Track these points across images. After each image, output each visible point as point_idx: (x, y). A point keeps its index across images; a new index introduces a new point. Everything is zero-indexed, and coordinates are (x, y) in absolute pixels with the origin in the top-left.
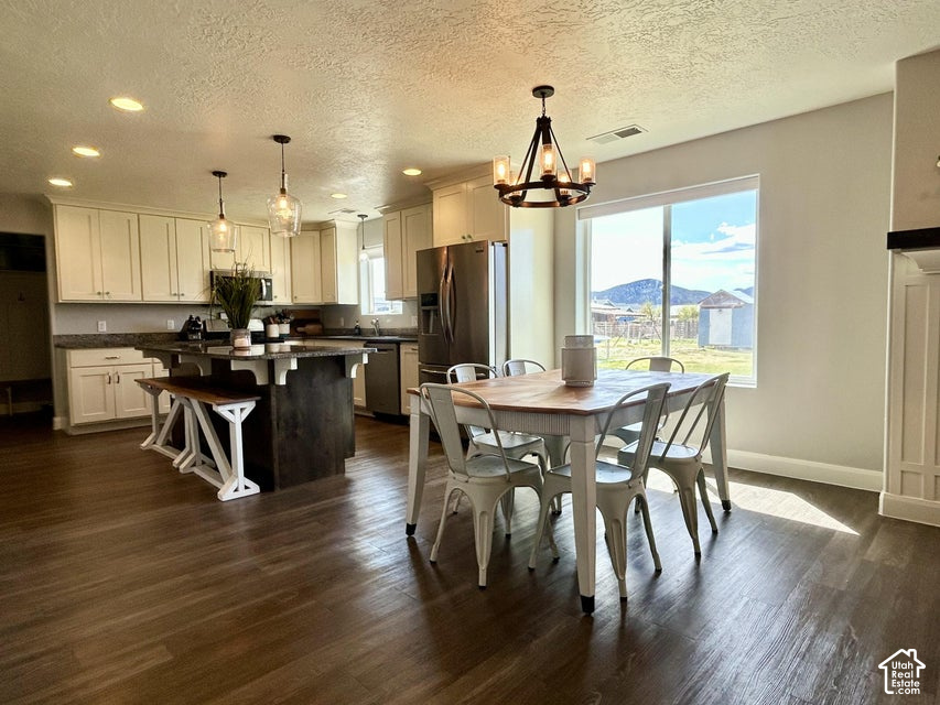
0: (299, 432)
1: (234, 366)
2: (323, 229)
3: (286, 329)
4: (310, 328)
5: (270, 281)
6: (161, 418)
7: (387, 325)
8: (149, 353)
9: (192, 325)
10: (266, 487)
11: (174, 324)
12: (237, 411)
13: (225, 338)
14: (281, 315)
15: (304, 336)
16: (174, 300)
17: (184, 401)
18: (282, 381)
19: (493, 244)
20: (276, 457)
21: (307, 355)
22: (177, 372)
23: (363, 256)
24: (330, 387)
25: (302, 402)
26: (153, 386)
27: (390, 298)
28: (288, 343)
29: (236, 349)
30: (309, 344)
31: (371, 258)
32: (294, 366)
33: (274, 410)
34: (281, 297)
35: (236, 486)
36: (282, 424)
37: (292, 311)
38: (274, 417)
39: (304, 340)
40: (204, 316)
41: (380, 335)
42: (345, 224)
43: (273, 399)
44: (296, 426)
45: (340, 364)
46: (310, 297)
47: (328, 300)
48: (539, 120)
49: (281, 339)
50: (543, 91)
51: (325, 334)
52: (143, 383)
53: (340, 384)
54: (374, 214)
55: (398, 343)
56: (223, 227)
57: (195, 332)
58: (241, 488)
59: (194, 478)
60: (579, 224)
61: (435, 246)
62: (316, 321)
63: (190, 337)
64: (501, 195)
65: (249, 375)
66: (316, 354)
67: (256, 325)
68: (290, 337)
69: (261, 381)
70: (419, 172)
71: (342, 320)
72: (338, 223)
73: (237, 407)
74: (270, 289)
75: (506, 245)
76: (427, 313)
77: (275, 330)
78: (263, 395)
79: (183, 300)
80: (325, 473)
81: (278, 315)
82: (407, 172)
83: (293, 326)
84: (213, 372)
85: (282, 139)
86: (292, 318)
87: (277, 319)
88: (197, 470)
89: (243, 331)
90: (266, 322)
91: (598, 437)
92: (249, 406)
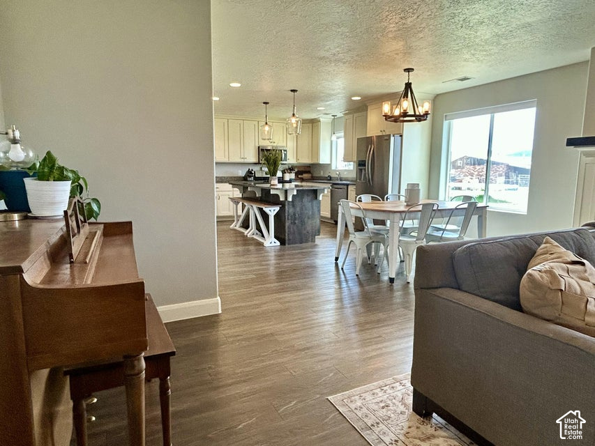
0: (296, 222)
1: (272, 192)
2: (314, 123)
3: (293, 176)
4: (305, 176)
5: (286, 151)
6: (239, 217)
7: (344, 175)
8: (234, 185)
9: (250, 173)
10: (283, 243)
11: (241, 172)
12: (272, 211)
13: (266, 180)
14: (291, 169)
15: (302, 180)
16: (242, 161)
17: (250, 207)
18: (290, 199)
19: (394, 136)
20: (287, 231)
21: (301, 188)
22: (245, 195)
23: (334, 138)
24: (310, 204)
25: (298, 209)
26: (235, 201)
27: (345, 160)
28: (293, 184)
29: (271, 185)
30: (304, 184)
31: (338, 138)
32: (295, 193)
33: (287, 212)
34: (291, 160)
35: (270, 241)
36: (290, 218)
37: (296, 167)
38: (286, 214)
39: (301, 182)
40: (256, 169)
41: (341, 180)
42: (325, 120)
43: (286, 207)
44: (295, 219)
45: (315, 193)
46: (306, 160)
47: (314, 161)
48: (406, 84)
49: (290, 181)
50: (408, 70)
51: (313, 179)
52: (232, 199)
53: (315, 202)
54: (340, 115)
55: (347, 185)
56: (267, 128)
57: (250, 177)
58: (273, 242)
59: (253, 239)
60: (446, 123)
61: (368, 136)
62: (308, 172)
63: (248, 179)
64: (386, 119)
65: (277, 196)
66: (304, 188)
67: (279, 174)
68: (295, 180)
69: (282, 199)
70: (360, 98)
71: (322, 172)
72: (321, 119)
73: (272, 209)
74: (286, 155)
75: (401, 136)
76: (361, 170)
77: (287, 177)
78: (282, 205)
79: (246, 161)
80: (307, 241)
81: (290, 169)
82: (354, 98)
83: (297, 174)
84: (262, 194)
85: (293, 91)
86: (296, 170)
87: (289, 171)
88: (255, 237)
89: (274, 177)
90: (284, 172)
91: (401, 222)
92: (277, 209)
